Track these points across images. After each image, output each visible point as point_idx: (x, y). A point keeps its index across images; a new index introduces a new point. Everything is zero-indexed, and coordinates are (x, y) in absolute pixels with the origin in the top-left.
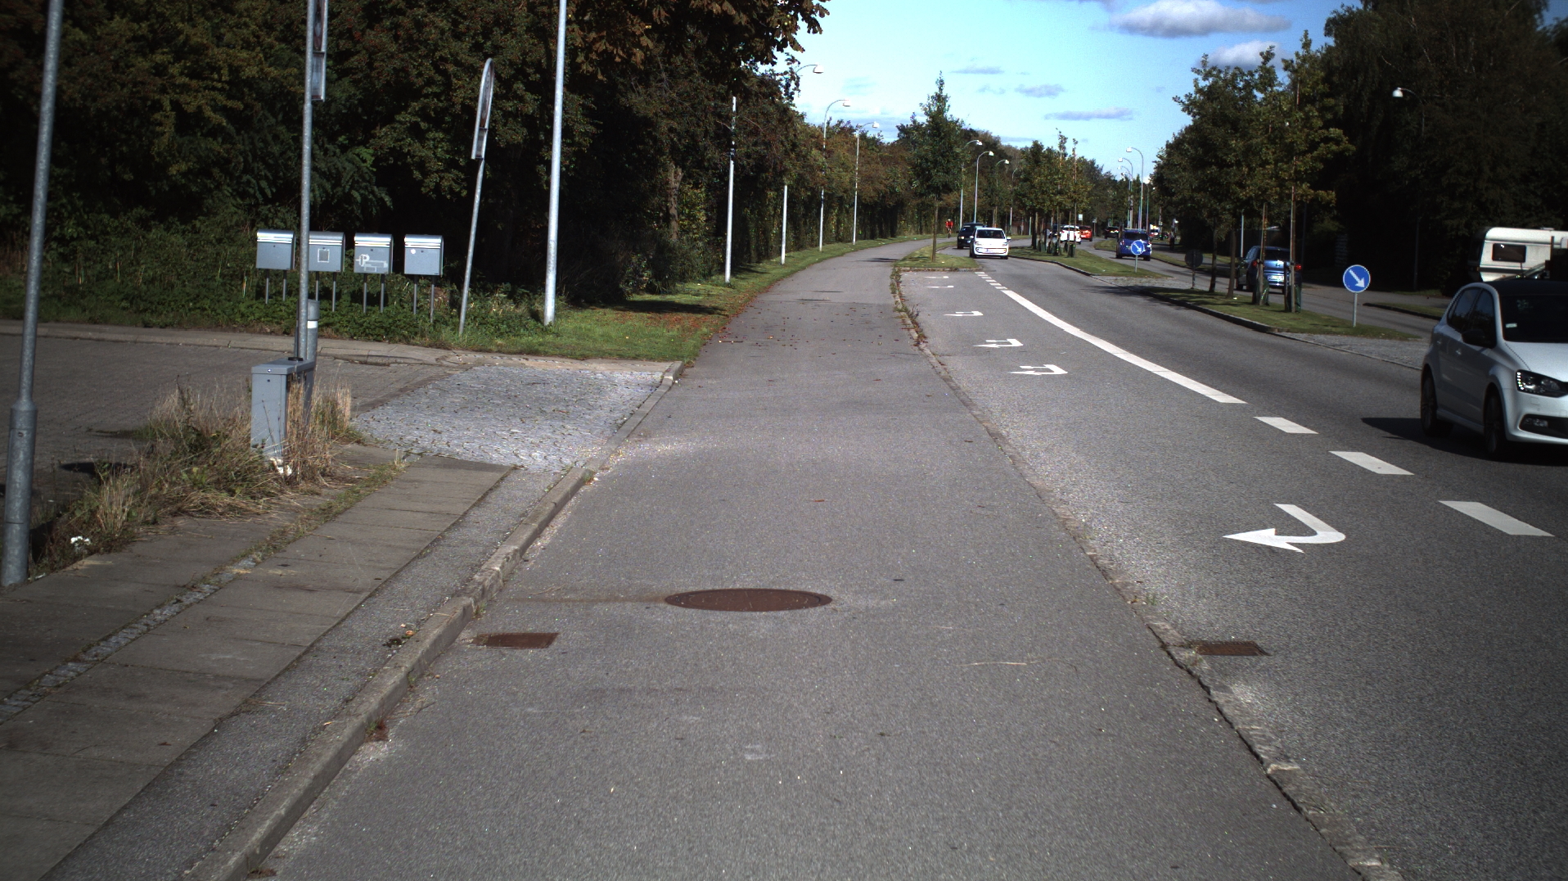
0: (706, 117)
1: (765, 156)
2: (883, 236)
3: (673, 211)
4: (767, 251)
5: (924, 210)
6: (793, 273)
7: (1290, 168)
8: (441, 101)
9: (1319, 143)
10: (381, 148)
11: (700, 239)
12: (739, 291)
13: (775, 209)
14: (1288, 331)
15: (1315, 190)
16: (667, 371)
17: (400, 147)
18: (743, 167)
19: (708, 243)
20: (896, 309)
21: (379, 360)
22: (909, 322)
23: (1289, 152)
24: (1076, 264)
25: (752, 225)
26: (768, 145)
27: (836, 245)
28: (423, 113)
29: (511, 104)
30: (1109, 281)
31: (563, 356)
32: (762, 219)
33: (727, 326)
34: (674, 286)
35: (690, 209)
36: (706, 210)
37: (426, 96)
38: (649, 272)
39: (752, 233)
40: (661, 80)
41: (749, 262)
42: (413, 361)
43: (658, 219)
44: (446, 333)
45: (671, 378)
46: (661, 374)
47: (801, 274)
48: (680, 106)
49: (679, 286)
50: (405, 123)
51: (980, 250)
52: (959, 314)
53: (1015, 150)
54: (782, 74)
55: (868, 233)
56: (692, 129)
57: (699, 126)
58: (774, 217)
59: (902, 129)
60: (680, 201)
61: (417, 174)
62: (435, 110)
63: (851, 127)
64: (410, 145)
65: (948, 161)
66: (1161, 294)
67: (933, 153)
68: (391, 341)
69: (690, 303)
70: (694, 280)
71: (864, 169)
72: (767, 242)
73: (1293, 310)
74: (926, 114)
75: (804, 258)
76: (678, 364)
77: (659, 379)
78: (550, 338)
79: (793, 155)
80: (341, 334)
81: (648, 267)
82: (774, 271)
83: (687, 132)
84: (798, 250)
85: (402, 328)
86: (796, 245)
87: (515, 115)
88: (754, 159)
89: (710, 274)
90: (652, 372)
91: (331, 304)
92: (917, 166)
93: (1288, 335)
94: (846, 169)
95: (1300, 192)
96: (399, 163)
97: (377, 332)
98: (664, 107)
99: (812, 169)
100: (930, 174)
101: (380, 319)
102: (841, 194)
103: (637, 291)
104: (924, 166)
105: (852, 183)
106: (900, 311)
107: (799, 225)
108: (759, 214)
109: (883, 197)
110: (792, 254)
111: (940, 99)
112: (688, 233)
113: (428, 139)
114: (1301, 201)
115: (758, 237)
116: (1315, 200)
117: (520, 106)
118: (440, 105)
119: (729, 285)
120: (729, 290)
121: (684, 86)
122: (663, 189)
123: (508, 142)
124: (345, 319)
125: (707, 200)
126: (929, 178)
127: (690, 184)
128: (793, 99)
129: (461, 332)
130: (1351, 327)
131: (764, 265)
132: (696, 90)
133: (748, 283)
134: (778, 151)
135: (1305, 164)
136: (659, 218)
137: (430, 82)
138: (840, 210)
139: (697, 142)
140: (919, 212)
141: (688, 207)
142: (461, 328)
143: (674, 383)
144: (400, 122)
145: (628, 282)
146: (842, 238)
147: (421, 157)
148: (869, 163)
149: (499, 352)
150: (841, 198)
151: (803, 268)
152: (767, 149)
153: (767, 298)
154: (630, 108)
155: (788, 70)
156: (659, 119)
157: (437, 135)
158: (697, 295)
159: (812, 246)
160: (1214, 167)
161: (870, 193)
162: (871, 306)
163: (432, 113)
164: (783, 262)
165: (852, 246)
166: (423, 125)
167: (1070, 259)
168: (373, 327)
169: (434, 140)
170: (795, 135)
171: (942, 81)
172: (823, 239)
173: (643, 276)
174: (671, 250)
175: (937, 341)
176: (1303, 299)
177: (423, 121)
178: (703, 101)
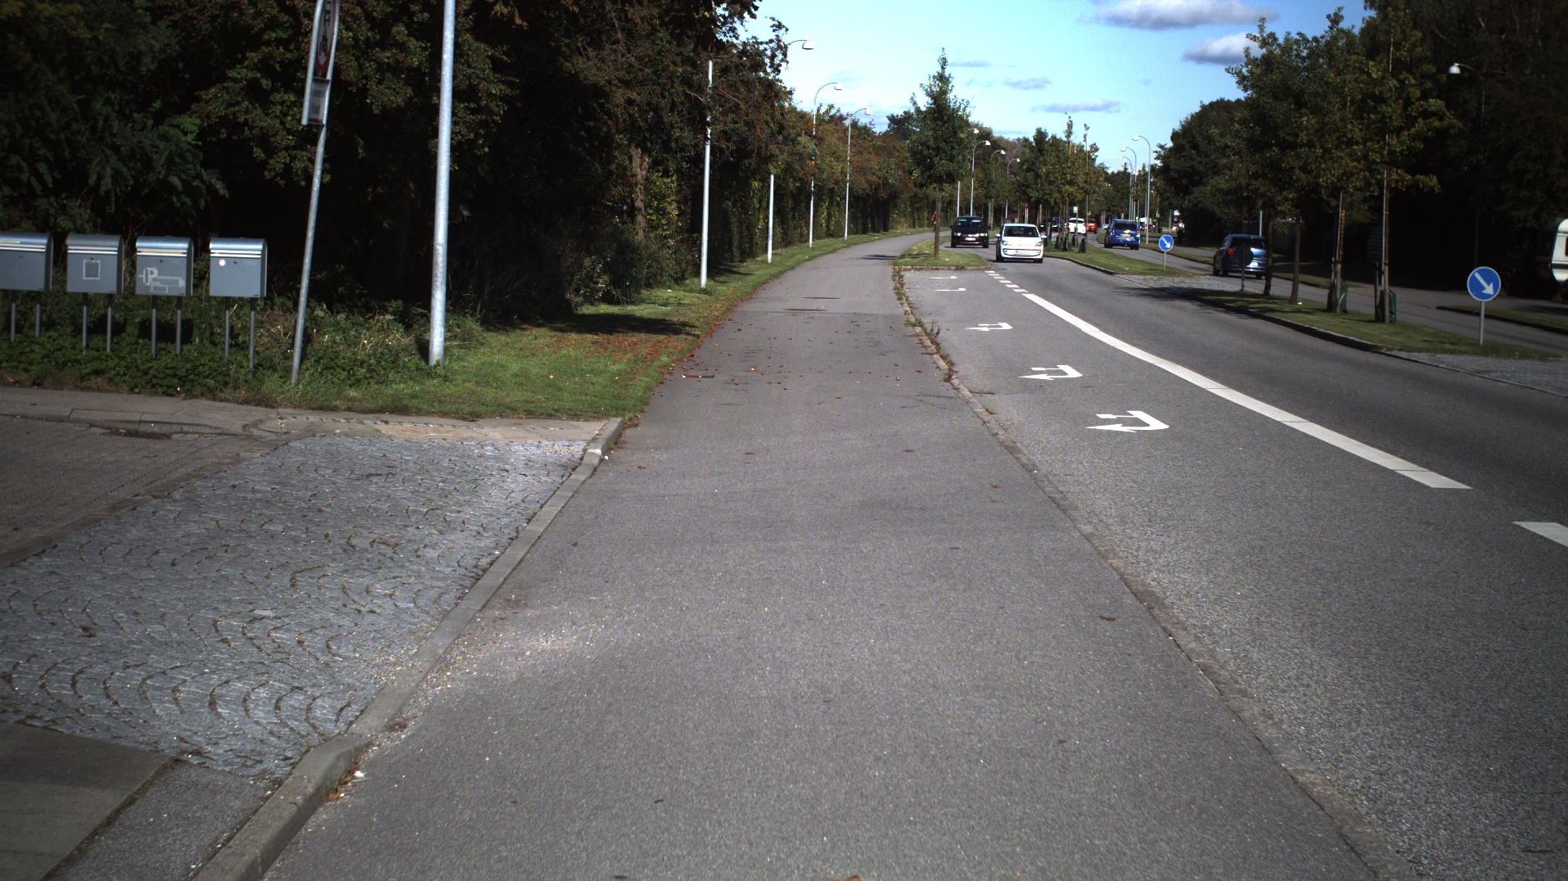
0: (672, 87)
1: (747, 139)
2: (875, 230)
3: (639, 204)
4: (752, 249)
5: (917, 203)
6: (781, 273)
7: (1383, 148)
8: (291, 51)
9: (1416, 118)
10: (208, 116)
11: (671, 237)
12: (717, 299)
13: (760, 202)
14: (1400, 350)
15: (1413, 174)
16: (594, 439)
17: (234, 114)
18: (721, 151)
19: (682, 241)
20: (908, 323)
21: (153, 428)
22: (928, 342)
23: (1382, 130)
24: (1091, 260)
25: (734, 220)
26: (750, 125)
27: (827, 241)
28: (265, 66)
29: (389, 54)
30: (1138, 281)
31: (444, 415)
32: (746, 213)
33: (696, 353)
34: (639, 293)
35: (659, 201)
36: (678, 202)
37: (268, 43)
38: (606, 278)
39: (735, 230)
40: (616, 42)
41: (732, 261)
42: (208, 430)
43: (621, 213)
44: (271, 383)
45: (599, 451)
46: (583, 444)
47: (790, 275)
48: (640, 74)
49: (645, 293)
50: (240, 81)
51: (1010, 252)
52: (984, 328)
53: (1007, 141)
54: (767, 43)
55: (860, 227)
56: (655, 100)
57: (664, 97)
58: (759, 209)
59: (893, 119)
60: (647, 190)
61: (258, 153)
62: (281, 63)
63: (841, 116)
64: (247, 111)
65: (953, 148)
66: (1209, 297)
67: (936, 139)
68: (190, 395)
69: (654, 317)
70: (661, 285)
71: (856, 158)
72: (752, 239)
73: (1387, 320)
74: (928, 94)
75: (793, 256)
76: (613, 424)
77: (578, 455)
78: (432, 384)
79: (780, 138)
80: (117, 385)
81: (604, 272)
82: (758, 273)
83: (649, 104)
84: (786, 246)
85: (207, 377)
86: (784, 241)
87: (396, 69)
88: (735, 142)
89: (683, 278)
90: (572, 441)
91: (105, 341)
92: (917, 153)
93: (1403, 354)
94: (838, 159)
95: (1394, 176)
96: (235, 137)
97: (166, 382)
98: (621, 74)
99: (801, 157)
100: (932, 162)
101: (174, 364)
102: (832, 186)
103: (590, 300)
104: (925, 153)
105: (844, 174)
106: (914, 325)
107: (787, 219)
108: (742, 207)
109: (876, 189)
110: (779, 251)
111: (942, 79)
112: (657, 229)
113: (274, 103)
114: (1396, 188)
115: (741, 233)
116: (1415, 185)
117: (401, 57)
118: (289, 56)
119: (705, 291)
120: (704, 297)
121: (645, 48)
122: (625, 176)
123: (384, 107)
124: (123, 363)
125: (679, 191)
126: (931, 167)
127: (658, 171)
128: (779, 71)
129: (293, 381)
130: (1476, 344)
131: (749, 265)
132: (659, 53)
133: (729, 288)
134: (762, 133)
135: (1401, 143)
136: (623, 211)
137: (273, 24)
138: (831, 203)
139: (661, 117)
140: (912, 205)
141: (656, 199)
142: (294, 375)
143: (602, 460)
144: (235, 80)
145: (577, 291)
146: (833, 233)
147: (262, 128)
148: (860, 153)
149: (349, 409)
150: (832, 190)
151: (793, 268)
152: (750, 130)
153: (751, 307)
154: (576, 76)
155: (774, 38)
156: (614, 88)
157: (286, 97)
158: (665, 305)
159: (801, 242)
160: (1274, 148)
161: (863, 185)
162: (876, 317)
163: (277, 66)
164: (770, 260)
165: (844, 242)
166: (266, 83)
167: (1082, 255)
168: (162, 375)
169: (282, 103)
170: (782, 114)
171: (944, 59)
172: (813, 234)
173: (597, 283)
174: (635, 250)
175: (970, 373)
176: (1397, 308)
177: (265, 77)
178: (668, 66)
